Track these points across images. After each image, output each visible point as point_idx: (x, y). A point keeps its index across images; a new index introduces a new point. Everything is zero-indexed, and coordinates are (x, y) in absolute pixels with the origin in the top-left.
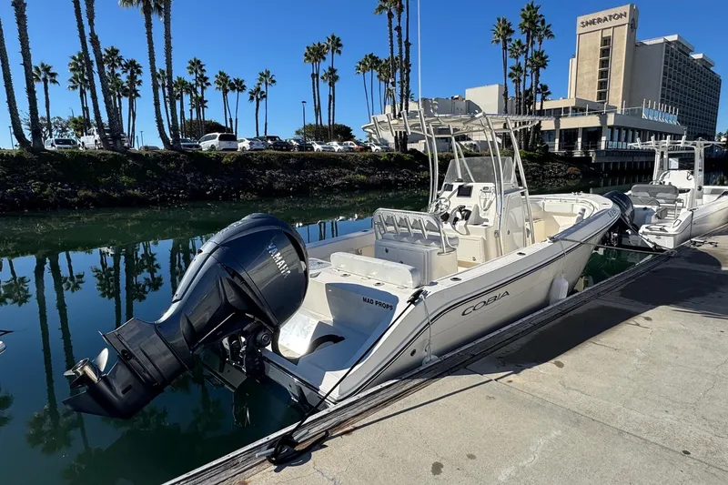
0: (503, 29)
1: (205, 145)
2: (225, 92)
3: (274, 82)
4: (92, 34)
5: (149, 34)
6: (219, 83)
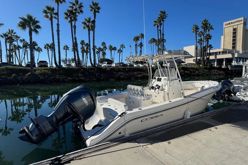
0: (196, 28)
1: (103, 65)
2: (111, 51)
3: (124, 47)
4: (75, 37)
5: (89, 36)
6: (109, 48)
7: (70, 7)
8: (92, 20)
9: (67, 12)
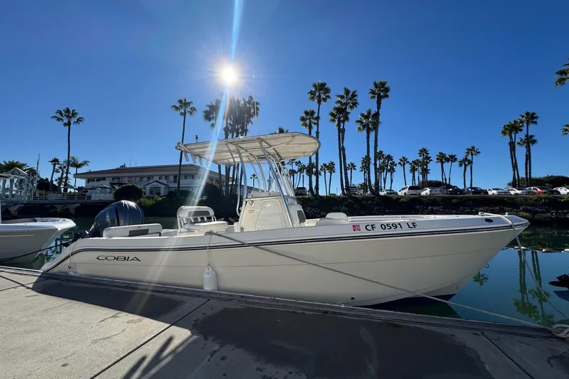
2: (442, 163)
3: (479, 152)
5: (368, 141)
6: (438, 159)
7: (339, 102)
8: (373, 112)
9: (333, 111)
